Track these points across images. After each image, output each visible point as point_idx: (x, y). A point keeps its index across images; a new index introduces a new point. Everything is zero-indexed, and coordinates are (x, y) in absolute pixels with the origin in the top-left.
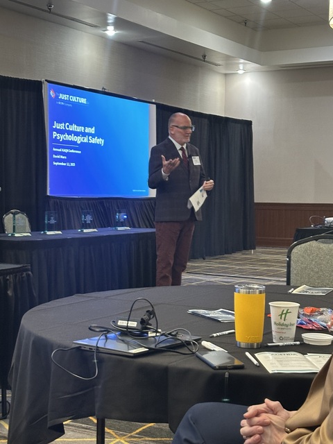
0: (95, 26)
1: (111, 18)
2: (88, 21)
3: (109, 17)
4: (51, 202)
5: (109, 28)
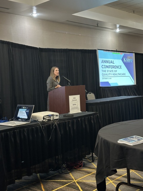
0: (113, 29)
1: (118, 26)
2: (110, 28)
3: (117, 26)
4: (101, 89)
5: (117, 29)
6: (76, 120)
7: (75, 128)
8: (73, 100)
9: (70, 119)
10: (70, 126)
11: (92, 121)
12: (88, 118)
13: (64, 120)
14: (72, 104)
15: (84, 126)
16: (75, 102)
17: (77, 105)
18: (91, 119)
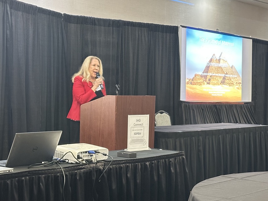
6: (141, 165)
7: (138, 181)
8: (136, 125)
9: (129, 163)
10: (129, 175)
11: (172, 169)
12: (165, 161)
13: (119, 164)
14: (133, 132)
15: (156, 178)
16: (139, 128)
17: (142, 135)
18: (169, 164)
